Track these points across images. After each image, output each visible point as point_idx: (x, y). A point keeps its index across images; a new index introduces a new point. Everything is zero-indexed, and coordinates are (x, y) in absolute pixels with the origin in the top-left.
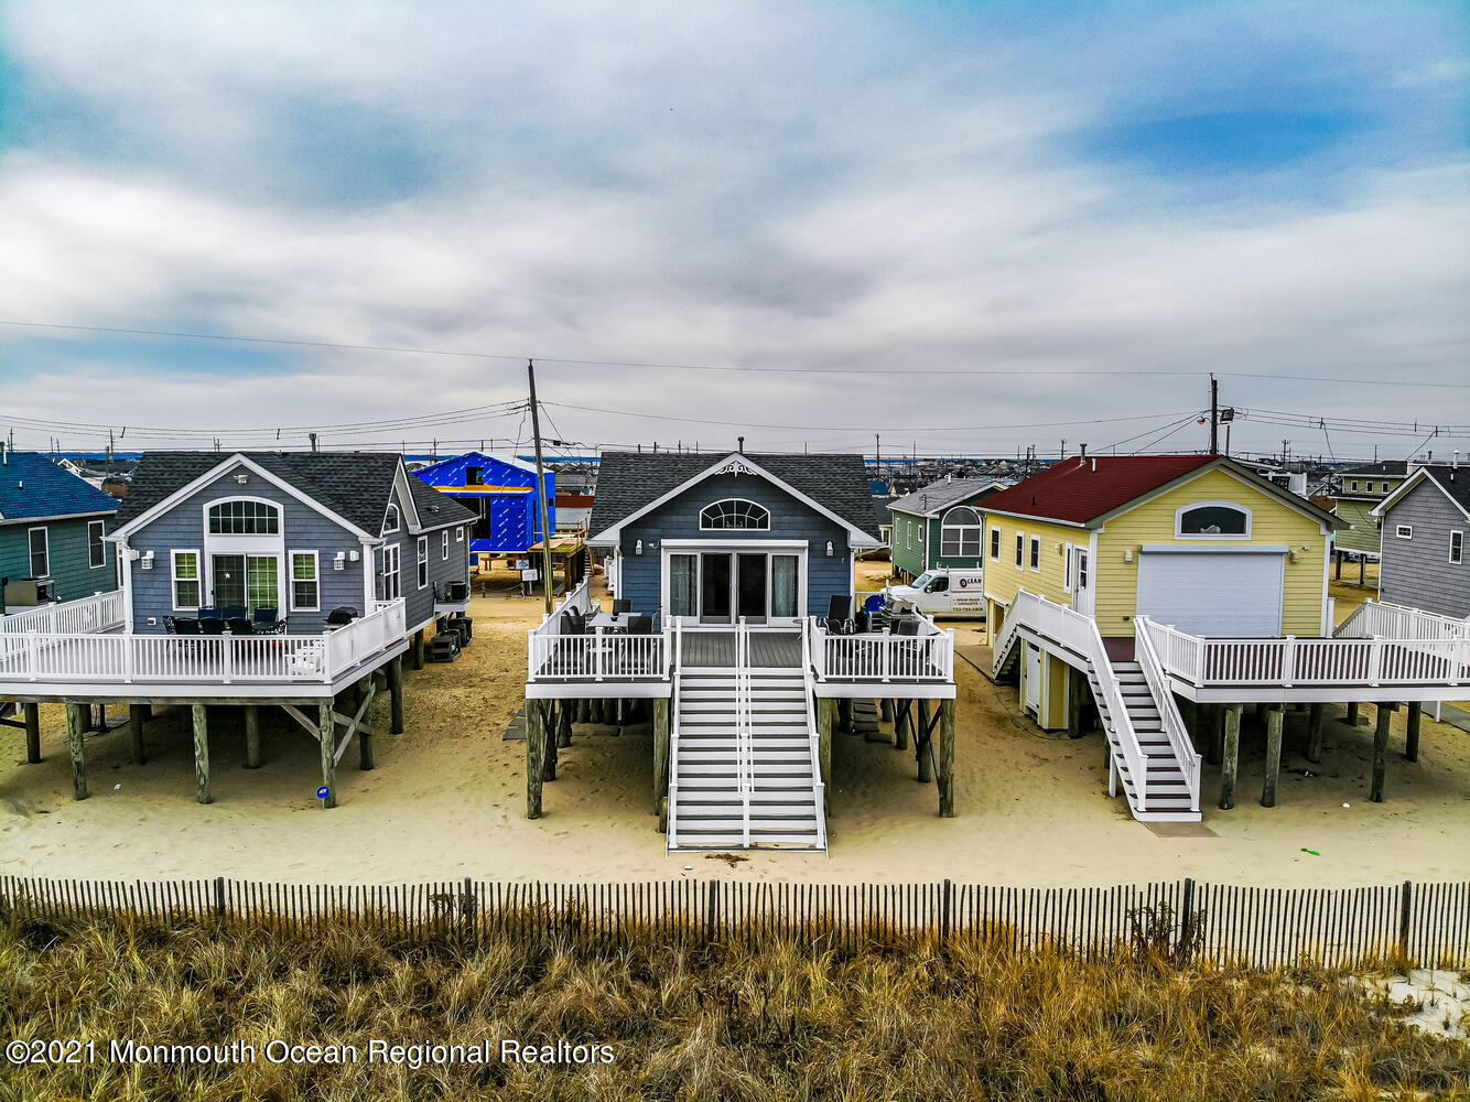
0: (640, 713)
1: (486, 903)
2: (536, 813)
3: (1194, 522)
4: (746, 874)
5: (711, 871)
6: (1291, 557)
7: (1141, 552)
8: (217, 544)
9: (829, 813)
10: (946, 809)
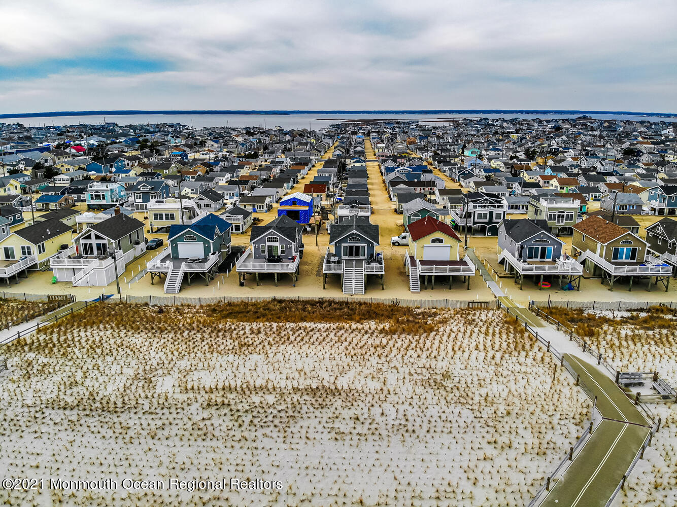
0: (339, 275)
1: (324, 299)
2: (324, 289)
3: (434, 241)
4: (354, 297)
5: (347, 296)
6: (451, 247)
7: (424, 246)
8: (268, 244)
9: (365, 289)
10: (383, 289)
